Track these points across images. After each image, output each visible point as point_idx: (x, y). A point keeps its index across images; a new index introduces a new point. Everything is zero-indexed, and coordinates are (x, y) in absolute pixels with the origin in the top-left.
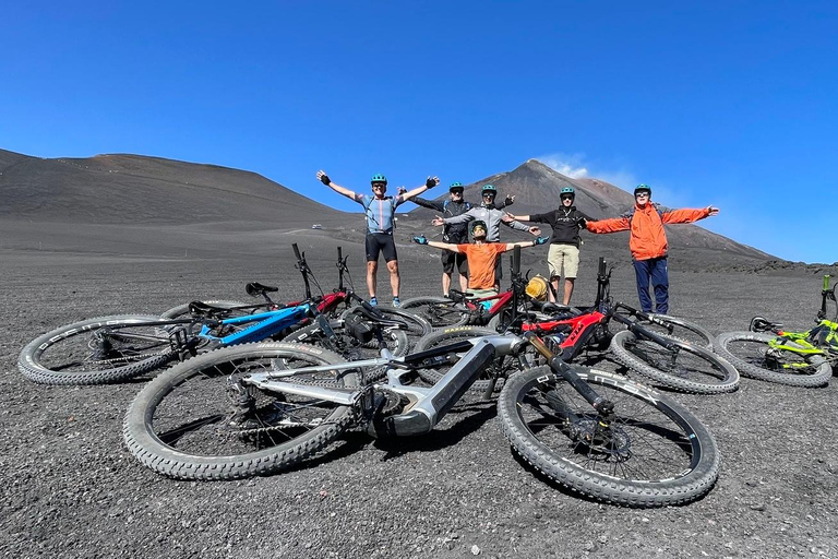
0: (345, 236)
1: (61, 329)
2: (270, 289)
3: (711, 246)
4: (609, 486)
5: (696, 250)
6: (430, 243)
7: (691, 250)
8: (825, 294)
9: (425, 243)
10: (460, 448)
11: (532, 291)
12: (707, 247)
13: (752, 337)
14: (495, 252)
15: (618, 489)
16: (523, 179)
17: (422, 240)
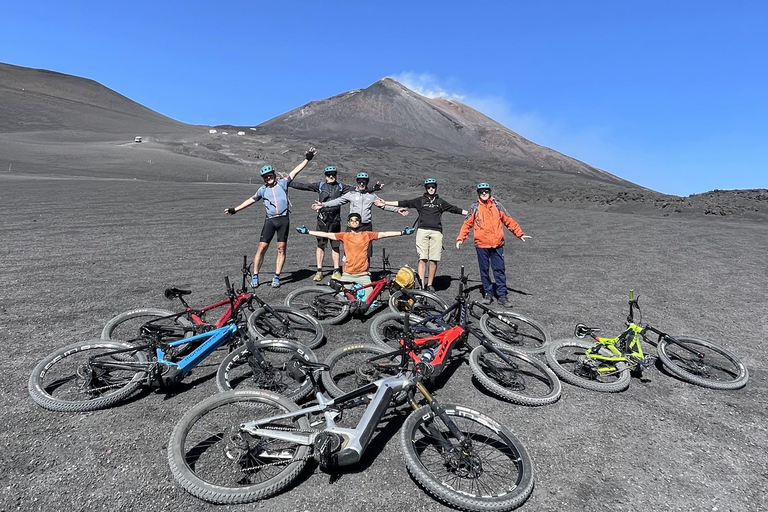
0: (186, 150)
1: (50, 357)
2: (185, 293)
3: (566, 169)
4: (469, 502)
5: (551, 173)
6: (311, 232)
7: (545, 174)
8: (631, 303)
9: (307, 233)
10: (375, 469)
11: (401, 280)
12: (562, 170)
13: (575, 344)
14: (368, 240)
15: (474, 503)
16: (377, 97)
17: (303, 231)
